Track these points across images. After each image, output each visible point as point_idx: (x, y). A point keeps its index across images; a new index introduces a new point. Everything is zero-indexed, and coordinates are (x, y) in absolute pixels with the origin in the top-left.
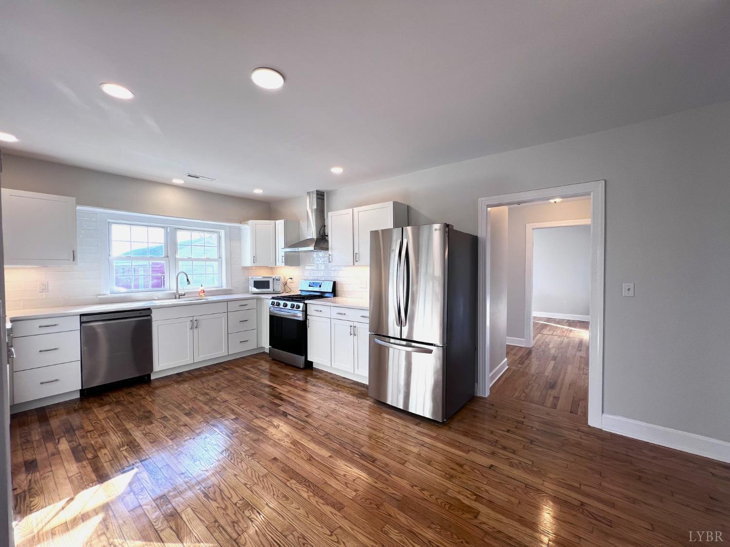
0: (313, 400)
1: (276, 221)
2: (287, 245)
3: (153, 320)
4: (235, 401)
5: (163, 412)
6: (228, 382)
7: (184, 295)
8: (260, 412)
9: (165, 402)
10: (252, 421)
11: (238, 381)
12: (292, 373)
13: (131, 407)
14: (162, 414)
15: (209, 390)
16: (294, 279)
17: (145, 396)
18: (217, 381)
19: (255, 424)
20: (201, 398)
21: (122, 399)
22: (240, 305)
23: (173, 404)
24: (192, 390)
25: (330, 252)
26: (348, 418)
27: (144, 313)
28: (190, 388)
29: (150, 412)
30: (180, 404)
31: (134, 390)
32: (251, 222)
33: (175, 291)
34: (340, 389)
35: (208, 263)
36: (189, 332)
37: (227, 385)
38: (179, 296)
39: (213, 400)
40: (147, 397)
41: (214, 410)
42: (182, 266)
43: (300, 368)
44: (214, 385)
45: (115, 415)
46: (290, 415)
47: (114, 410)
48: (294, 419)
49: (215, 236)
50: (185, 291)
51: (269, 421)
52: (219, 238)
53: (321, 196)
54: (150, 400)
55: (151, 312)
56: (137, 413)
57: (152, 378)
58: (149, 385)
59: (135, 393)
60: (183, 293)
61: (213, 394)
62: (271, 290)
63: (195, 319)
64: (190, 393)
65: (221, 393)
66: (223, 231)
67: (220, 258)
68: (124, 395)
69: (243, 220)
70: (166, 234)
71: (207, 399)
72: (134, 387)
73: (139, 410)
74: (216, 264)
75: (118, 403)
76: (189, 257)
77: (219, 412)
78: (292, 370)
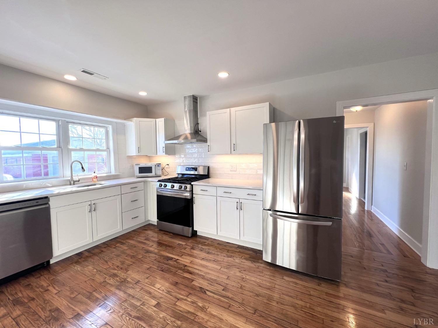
0: (218, 269)
1: (157, 120)
2: (167, 138)
3: (51, 207)
4: (147, 280)
5: (74, 307)
6: (131, 258)
7: (79, 181)
8: (178, 291)
9: (72, 293)
10: (175, 304)
11: (140, 257)
12: (184, 242)
13: (32, 305)
14: (74, 310)
15: (116, 270)
16: (170, 165)
17: (47, 286)
18: (120, 259)
19: (181, 309)
20: (111, 281)
21: (20, 295)
22: (131, 188)
23: (83, 295)
24: (99, 272)
25: (208, 143)
26: (260, 286)
27: (40, 202)
28: (95, 270)
29: (57, 309)
30: (91, 293)
31: (33, 280)
32: (135, 119)
33: (70, 178)
34: (232, 255)
35: (98, 153)
36: (88, 215)
37: (131, 262)
38: (74, 182)
39: (124, 282)
40: (50, 288)
41: (130, 295)
42: (75, 156)
43: (188, 237)
44: (119, 264)
45: (14, 323)
46: (208, 290)
47: (12, 313)
48: (216, 296)
49: (103, 130)
50: (80, 177)
51: (193, 303)
52: (107, 132)
53: (195, 99)
54: (55, 292)
55: (49, 201)
56: (42, 314)
57: (52, 262)
58: (50, 272)
59: (35, 284)
60: (77, 179)
61: (122, 274)
62: (153, 174)
63: (92, 203)
64: (97, 276)
65: (129, 272)
66: (110, 126)
67: (108, 148)
68: (22, 289)
69: (128, 118)
70: (58, 127)
71: (117, 280)
72: (33, 276)
73: (43, 309)
74: (105, 154)
75: (17, 302)
76: (81, 148)
77: (137, 298)
78: (182, 239)
